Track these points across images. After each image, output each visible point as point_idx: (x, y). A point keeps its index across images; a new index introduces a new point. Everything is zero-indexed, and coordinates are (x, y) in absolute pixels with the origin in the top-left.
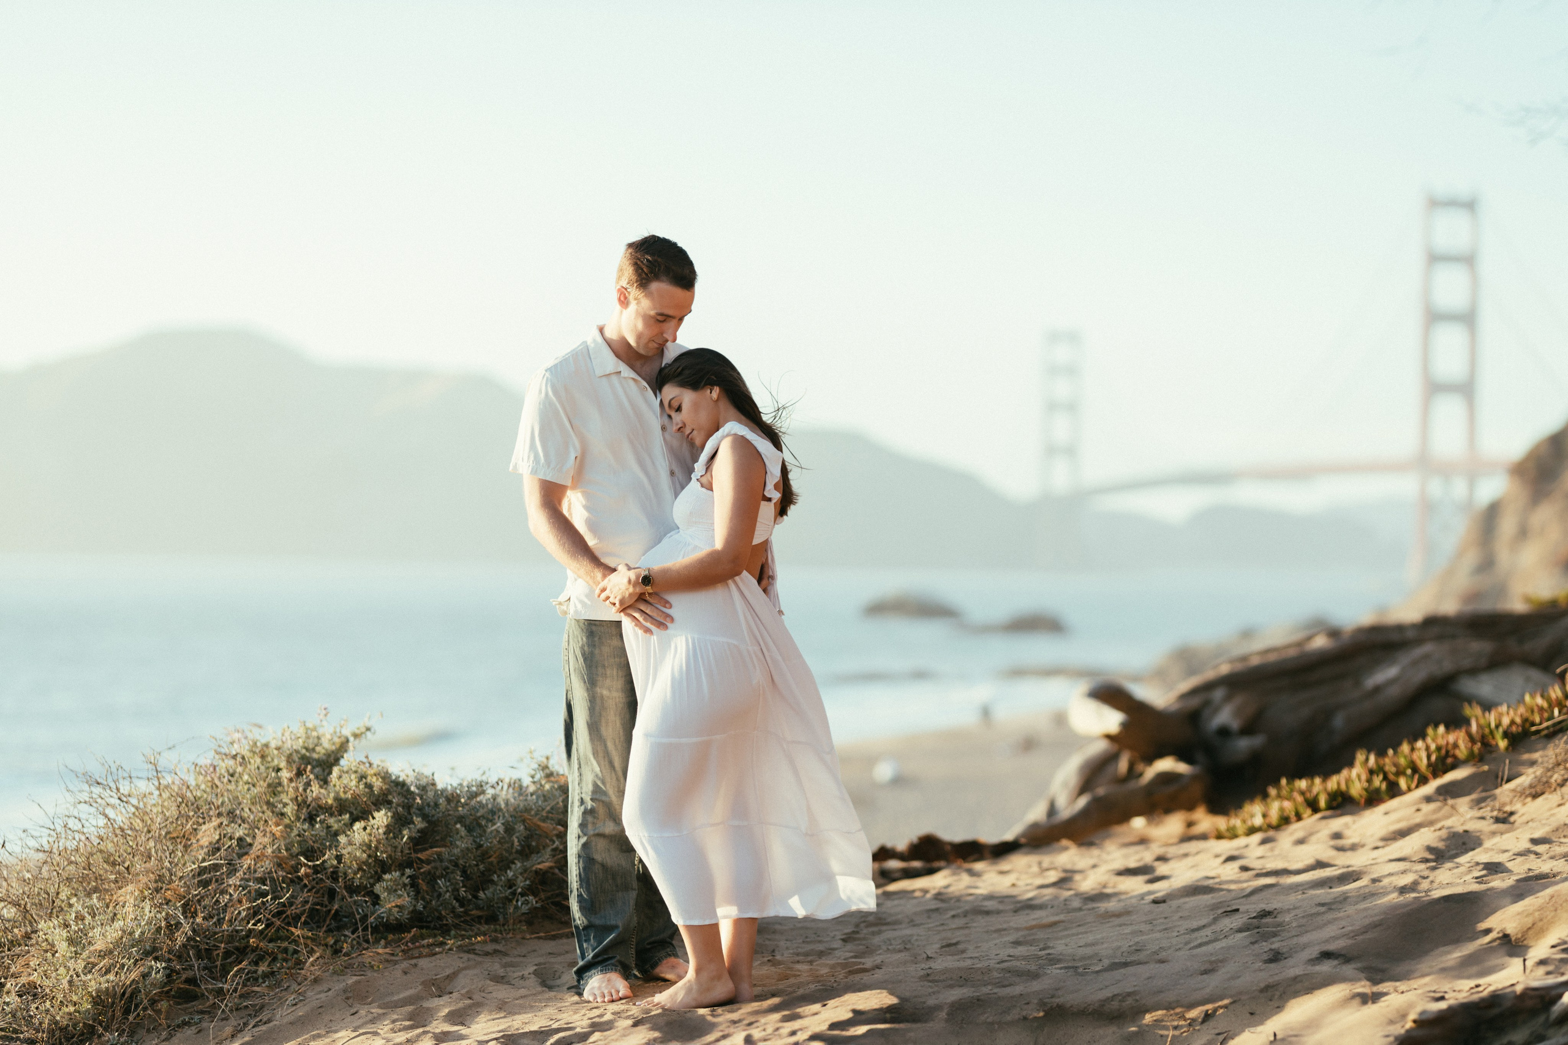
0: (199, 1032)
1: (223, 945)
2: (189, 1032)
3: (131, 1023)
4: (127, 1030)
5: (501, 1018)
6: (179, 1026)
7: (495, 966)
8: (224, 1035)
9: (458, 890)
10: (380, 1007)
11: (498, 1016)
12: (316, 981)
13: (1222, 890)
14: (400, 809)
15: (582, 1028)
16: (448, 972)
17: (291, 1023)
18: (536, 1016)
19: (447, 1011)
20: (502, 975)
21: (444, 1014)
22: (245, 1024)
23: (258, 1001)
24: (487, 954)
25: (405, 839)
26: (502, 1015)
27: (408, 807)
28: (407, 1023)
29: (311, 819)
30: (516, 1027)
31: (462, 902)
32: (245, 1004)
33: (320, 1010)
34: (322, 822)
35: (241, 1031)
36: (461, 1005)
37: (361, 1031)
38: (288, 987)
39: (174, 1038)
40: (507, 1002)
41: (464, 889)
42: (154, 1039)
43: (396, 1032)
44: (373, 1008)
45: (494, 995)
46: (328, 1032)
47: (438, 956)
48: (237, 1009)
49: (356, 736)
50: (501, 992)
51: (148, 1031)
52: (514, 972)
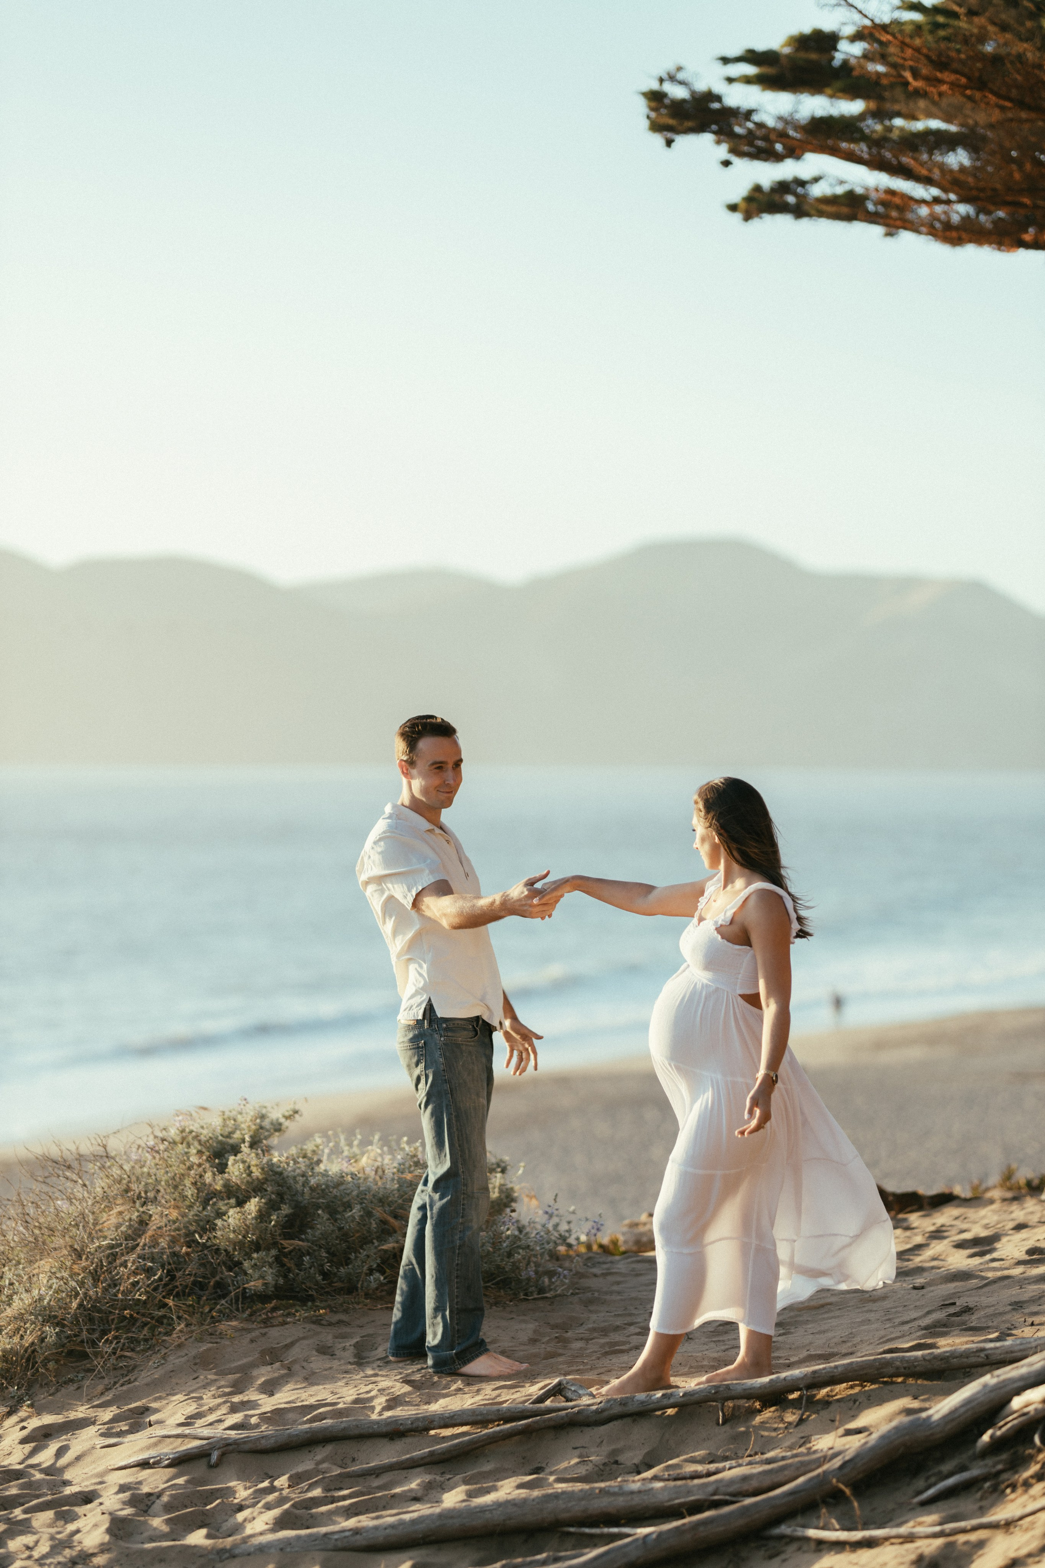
0: (78, 1388)
1: (117, 1312)
2: (72, 1388)
3: (29, 1379)
4: (26, 1384)
5: (300, 1388)
6: (65, 1383)
7: (327, 1336)
8: (96, 1393)
9: (322, 1265)
10: (216, 1374)
11: (298, 1387)
12: (180, 1346)
13: (977, 1277)
14: (273, 1196)
15: (345, 1404)
16: (289, 1341)
17: (146, 1385)
18: (324, 1388)
19: (263, 1379)
20: (330, 1345)
21: (260, 1383)
22: (115, 1383)
23: (132, 1362)
24: (330, 1324)
25: (273, 1223)
26: (303, 1385)
27: (280, 1195)
28: (227, 1390)
29: (205, 1203)
30: (302, 1399)
31: (325, 1275)
32: (121, 1365)
33: (172, 1374)
34: (214, 1204)
35: (110, 1389)
36: (276, 1375)
37: (192, 1395)
38: (158, 1350)
39: (58, 1393)
40: (316, 1373)
41: (329, 1264)
42: (44, 1394)
43: (215, 1398)
44: (210, 1374)
45: (312, 1365)
46: (168, 1395)
47: (287, 1326)
48: (115, 1369)
49: (287, 1118)
50: (318, 1363)
51: (41, 1386)
52: (340, 1343)
